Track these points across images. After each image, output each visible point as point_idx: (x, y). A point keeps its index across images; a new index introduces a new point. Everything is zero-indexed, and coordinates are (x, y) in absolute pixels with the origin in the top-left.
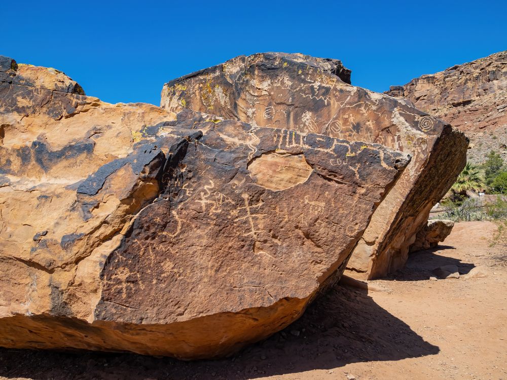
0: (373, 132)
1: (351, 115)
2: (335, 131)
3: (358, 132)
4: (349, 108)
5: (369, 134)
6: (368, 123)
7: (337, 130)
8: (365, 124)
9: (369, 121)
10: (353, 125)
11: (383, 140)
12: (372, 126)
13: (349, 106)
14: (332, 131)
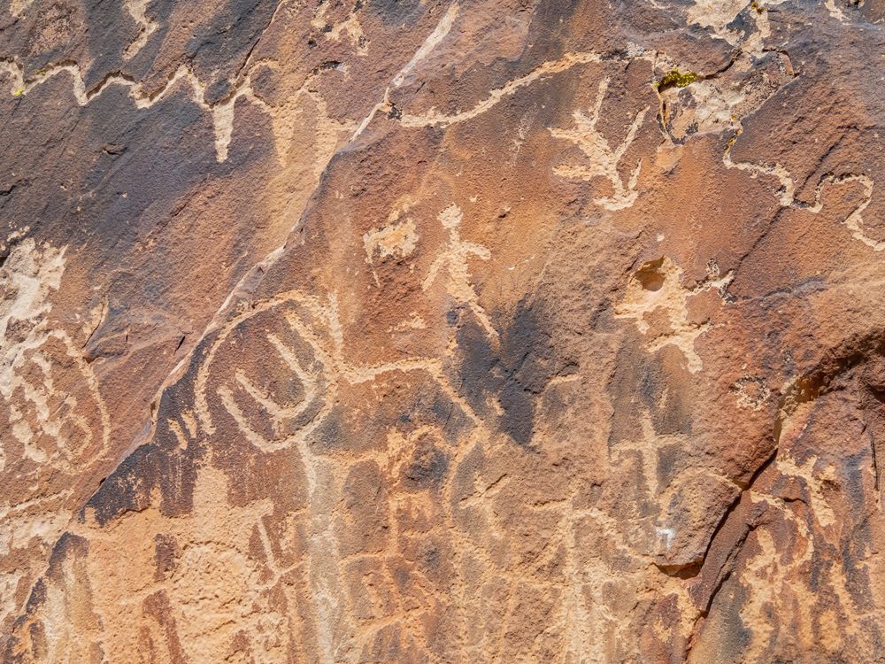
0: (700, 406)
1: (451, 218)
2: (262, 422)
3: (517, 427)
4: (432, 135)
5: (650, 444)
6: (637, 305)
7: (280, 414)
8: (600, 316)
9: (650, 277)
10: (470, 339)
11: (825, 516)
12: (685, 341)
13: (432, 118)
14: (226, 432)
